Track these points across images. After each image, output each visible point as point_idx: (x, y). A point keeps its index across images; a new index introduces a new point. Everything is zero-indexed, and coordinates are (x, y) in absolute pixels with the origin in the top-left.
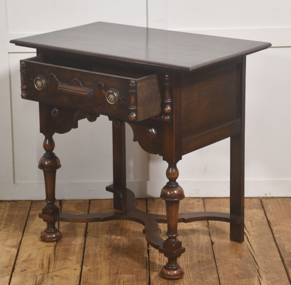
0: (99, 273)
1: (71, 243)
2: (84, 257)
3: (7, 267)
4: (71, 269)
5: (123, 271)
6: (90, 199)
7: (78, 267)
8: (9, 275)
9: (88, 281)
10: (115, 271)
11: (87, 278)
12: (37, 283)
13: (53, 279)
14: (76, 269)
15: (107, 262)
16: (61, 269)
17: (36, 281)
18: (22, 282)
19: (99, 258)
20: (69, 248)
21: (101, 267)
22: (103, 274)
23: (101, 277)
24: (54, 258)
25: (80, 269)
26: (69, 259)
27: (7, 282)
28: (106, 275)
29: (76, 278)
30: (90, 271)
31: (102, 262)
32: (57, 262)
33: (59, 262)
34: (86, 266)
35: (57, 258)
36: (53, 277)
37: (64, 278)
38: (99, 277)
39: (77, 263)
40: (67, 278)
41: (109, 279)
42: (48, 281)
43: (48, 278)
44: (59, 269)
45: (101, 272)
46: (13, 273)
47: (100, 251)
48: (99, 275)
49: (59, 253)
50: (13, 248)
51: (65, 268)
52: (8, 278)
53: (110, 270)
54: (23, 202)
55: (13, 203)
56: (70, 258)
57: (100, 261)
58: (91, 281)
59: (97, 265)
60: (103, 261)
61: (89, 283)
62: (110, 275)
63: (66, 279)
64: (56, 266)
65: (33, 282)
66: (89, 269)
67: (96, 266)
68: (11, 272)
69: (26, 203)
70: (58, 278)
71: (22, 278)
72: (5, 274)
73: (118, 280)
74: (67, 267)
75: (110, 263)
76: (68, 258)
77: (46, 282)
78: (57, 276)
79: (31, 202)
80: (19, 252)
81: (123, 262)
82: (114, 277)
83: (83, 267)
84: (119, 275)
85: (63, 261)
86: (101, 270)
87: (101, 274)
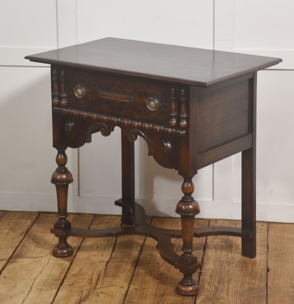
0: (145, 292)
1: (124, 260)
2: (134, 276)
3: (56, 280)
4: (118, 286)
5: (170, 292)
6: (153, 216)
7: (126, 285)
8: (56, 288)
9: (132, 301)
10: (162, 292)
11: (132, 297)
12: (82, 299)
13: (98, 295)
14: (122, 287)
15: (156, 282)
16: (108, 286)
17: (81, 296)
18: (67, 296)
19: (148, 277)
20: (120, 265)
21: (148, 287)
22: (148, 294)
23: (146, 298)
24: (103, 274)
25: (127, 287)
26: (118, 277)
27: (53, 295)
28: (151, 295)
29: (121, 296)
30: (136, 290)
31: (150, 282)
32: (106, 278)
33: (108, 278)
34: (134, 285)
35: (107, 275)
36: (98, 294)
37: (109, 295)
38: (144, 297)
39: (125, 281)
40: (113, 295)
41: (154, 299)
42: (93, 298)
43: (93, 294)
44: (107, 286)
45: (147, 292)
46: (61, 287)
47: (151, 270)
48: (145, 294)
49: (110, 270)
50: (67, 262)
51: (112, 286)
52: (55, 291)
53: (156, 290)
54: (86, 215)
55: (76, 216)
56: (120, 275)
57: (148, 280)
58: (135, 301)
59: (145, 284)
60: (152, 281)
61: (133, 303)
62: (156, 296)
63: (111, 296)
64: (104, 283)
65: (78, 297)
66: (136, 288)
67: (143, 286)
68: (59, 286)
69: (89, 216)
70: (104, 295)
71: (68, 293)
72: (53, 287)
73: (163, 301)
74: (115, 284)
75: (158, 283)
76: (118, 275)
77: (91, 298)
78: (102, 293)
79: (94, 215)
80: (72, 266)
81: (172, 283)
82: (159, 299)
83: (131, 285)
84: (164, 296)
85: (111, 278)
86: (147, 289)
87: (147, 294)
